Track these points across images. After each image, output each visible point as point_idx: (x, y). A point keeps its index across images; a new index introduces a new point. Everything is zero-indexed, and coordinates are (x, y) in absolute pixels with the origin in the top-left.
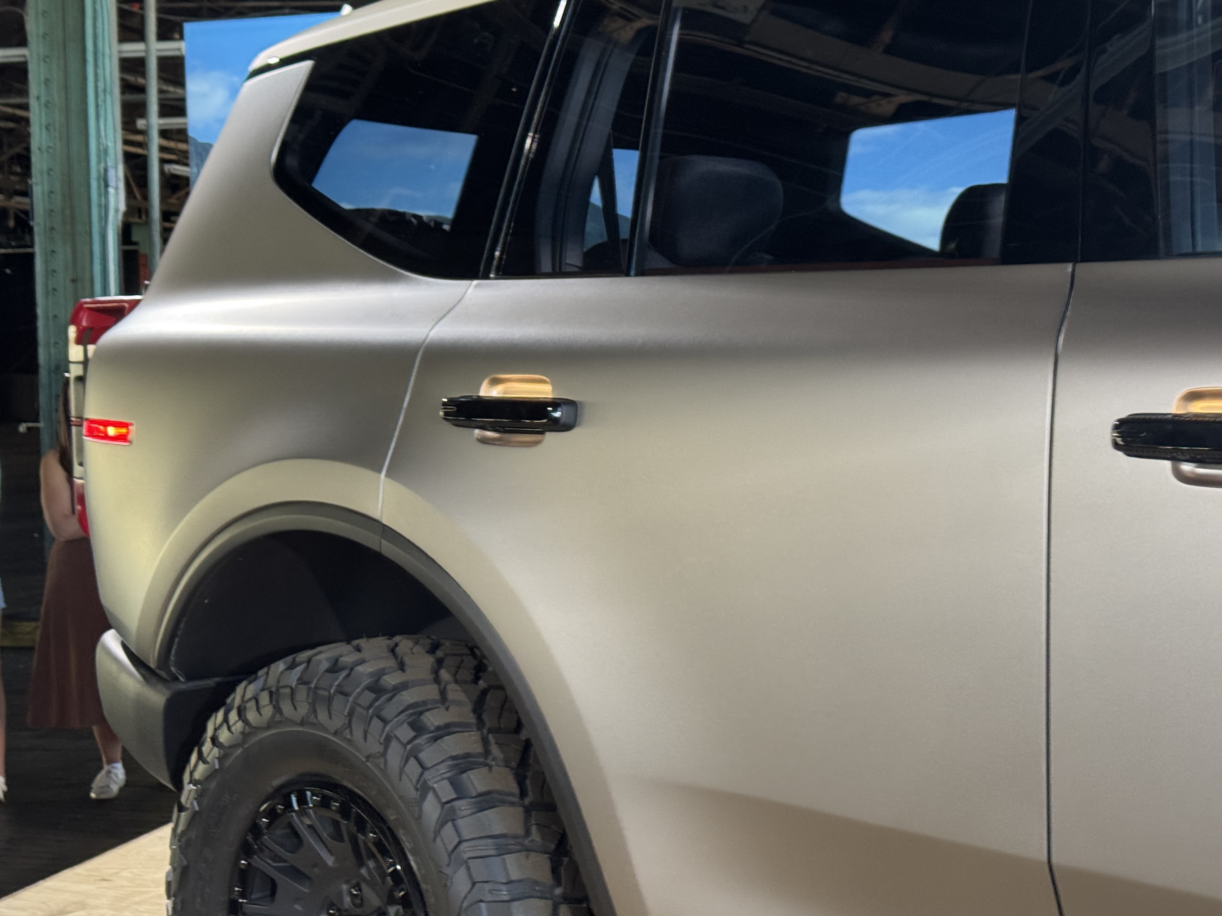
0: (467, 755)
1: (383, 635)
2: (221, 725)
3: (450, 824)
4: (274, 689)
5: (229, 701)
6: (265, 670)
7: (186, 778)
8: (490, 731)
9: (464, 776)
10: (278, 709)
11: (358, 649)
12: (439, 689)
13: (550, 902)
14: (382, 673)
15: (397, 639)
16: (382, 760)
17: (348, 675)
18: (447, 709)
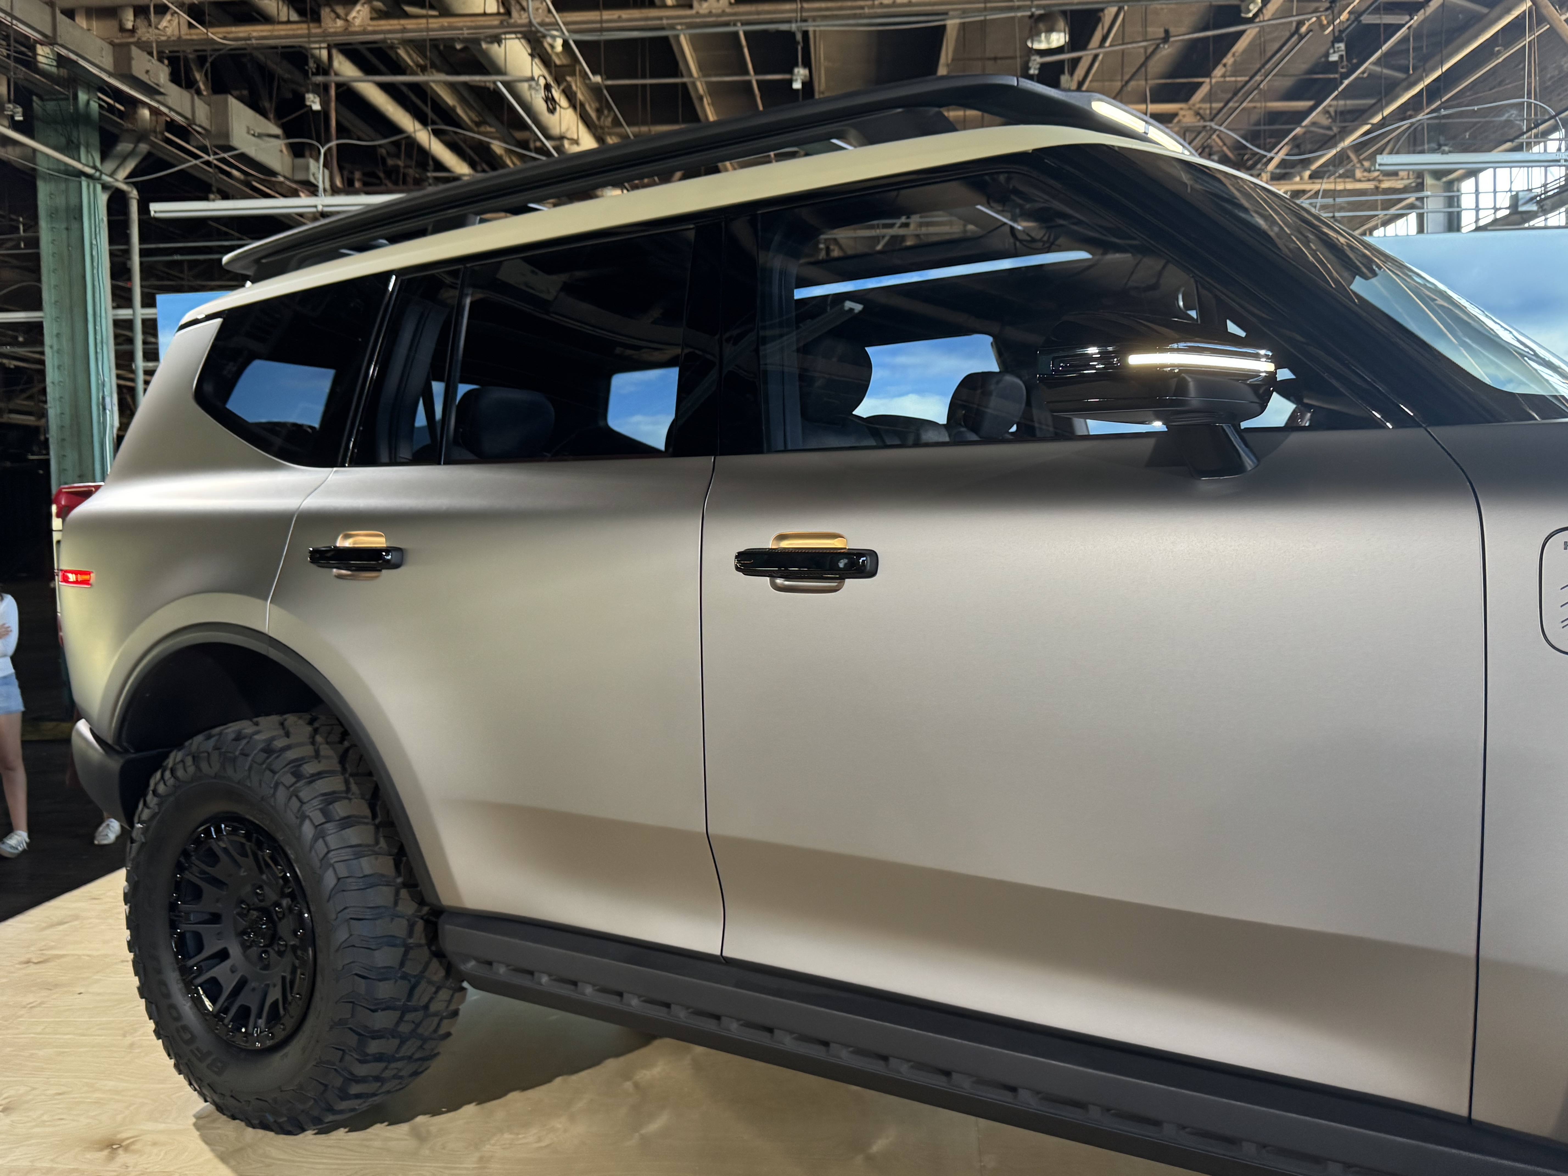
0: (334, 792)
1: (276, 714)
2: (159, 782)
3: (321, 841)
4: (196, 755)
5: (164, 764)
6: (190, 741)
7: (136, 819)
8: (351, 775)
9: (331, 807)
10: (198, 768)
11: (257, 724)
12: (315, 749)
13: (393, 888)
14: (273, 739)
15: (286, 716)
16: (273, 799)
17: (248, 742)
18: (319, 762)
